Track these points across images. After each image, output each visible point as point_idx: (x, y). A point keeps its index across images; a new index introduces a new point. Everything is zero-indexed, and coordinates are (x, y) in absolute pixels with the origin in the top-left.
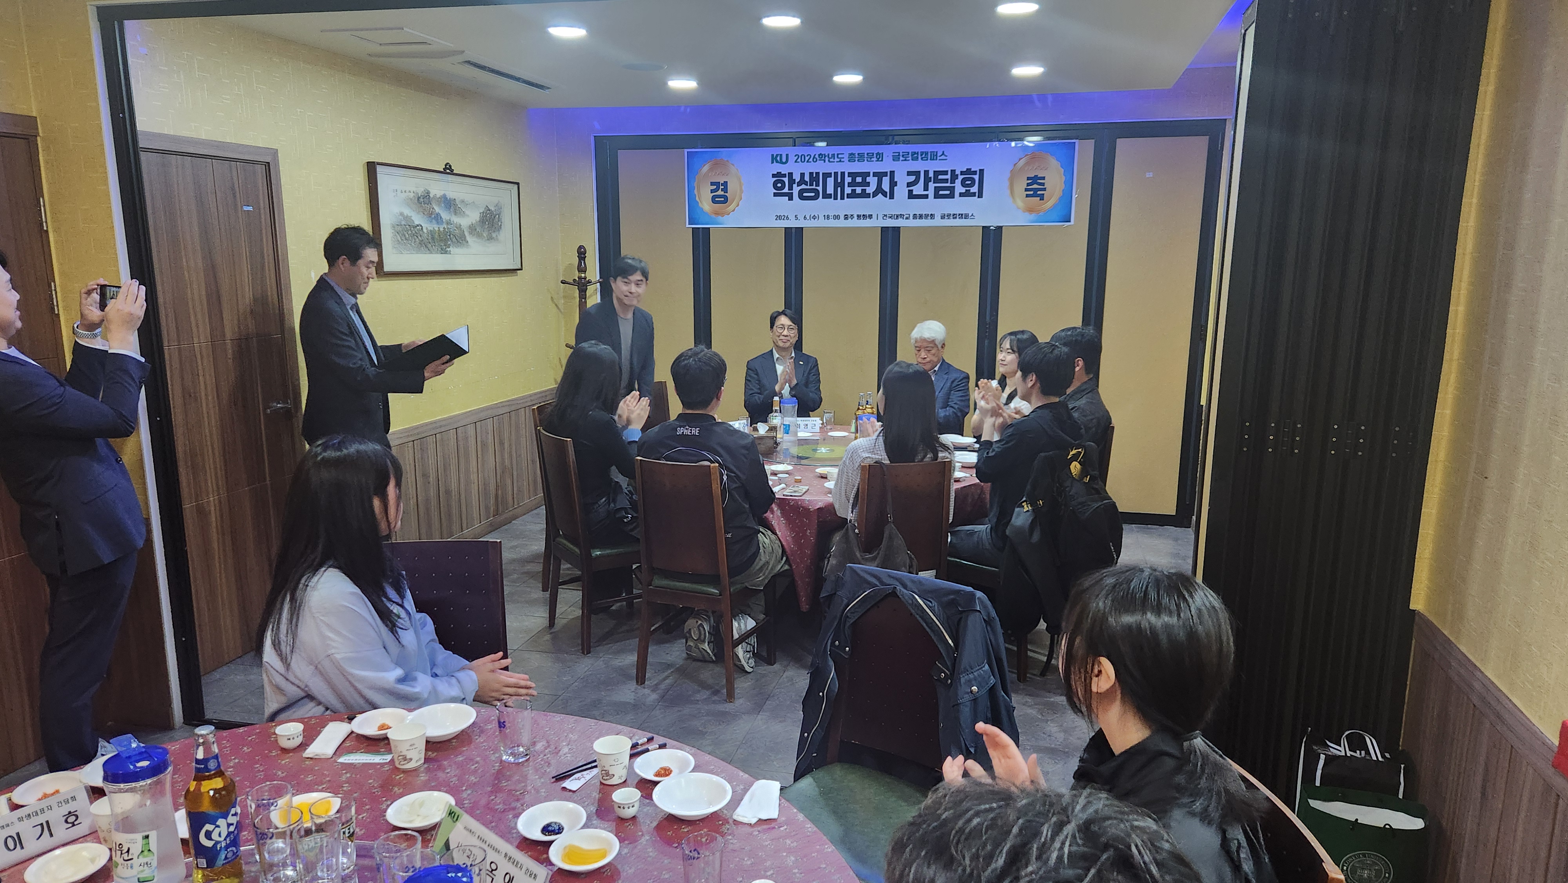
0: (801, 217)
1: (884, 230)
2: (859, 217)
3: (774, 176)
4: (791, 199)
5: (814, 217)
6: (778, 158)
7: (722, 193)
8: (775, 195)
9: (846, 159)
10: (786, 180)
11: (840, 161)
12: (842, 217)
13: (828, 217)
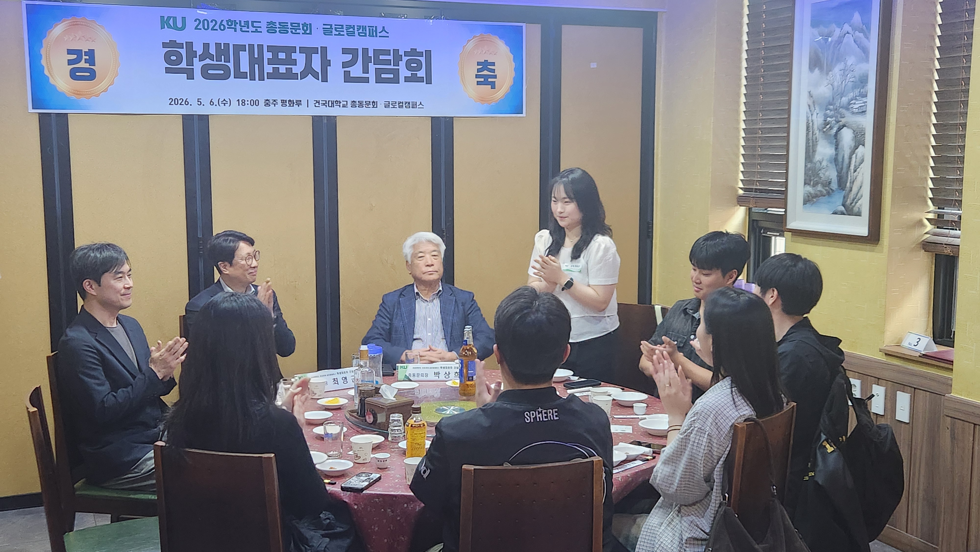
0: (206, 101)
1: (317, 120)
2: (283, 102)
3: (165, 45)
4: (191, 77)
5: (224, 103)
6: (171, 22)
7: (87, 65)
8: (168, 71)
9: (264, 29)
10: (183, 52)
11: (257, 31)
12: (262, 103)
13: (244, 102)
